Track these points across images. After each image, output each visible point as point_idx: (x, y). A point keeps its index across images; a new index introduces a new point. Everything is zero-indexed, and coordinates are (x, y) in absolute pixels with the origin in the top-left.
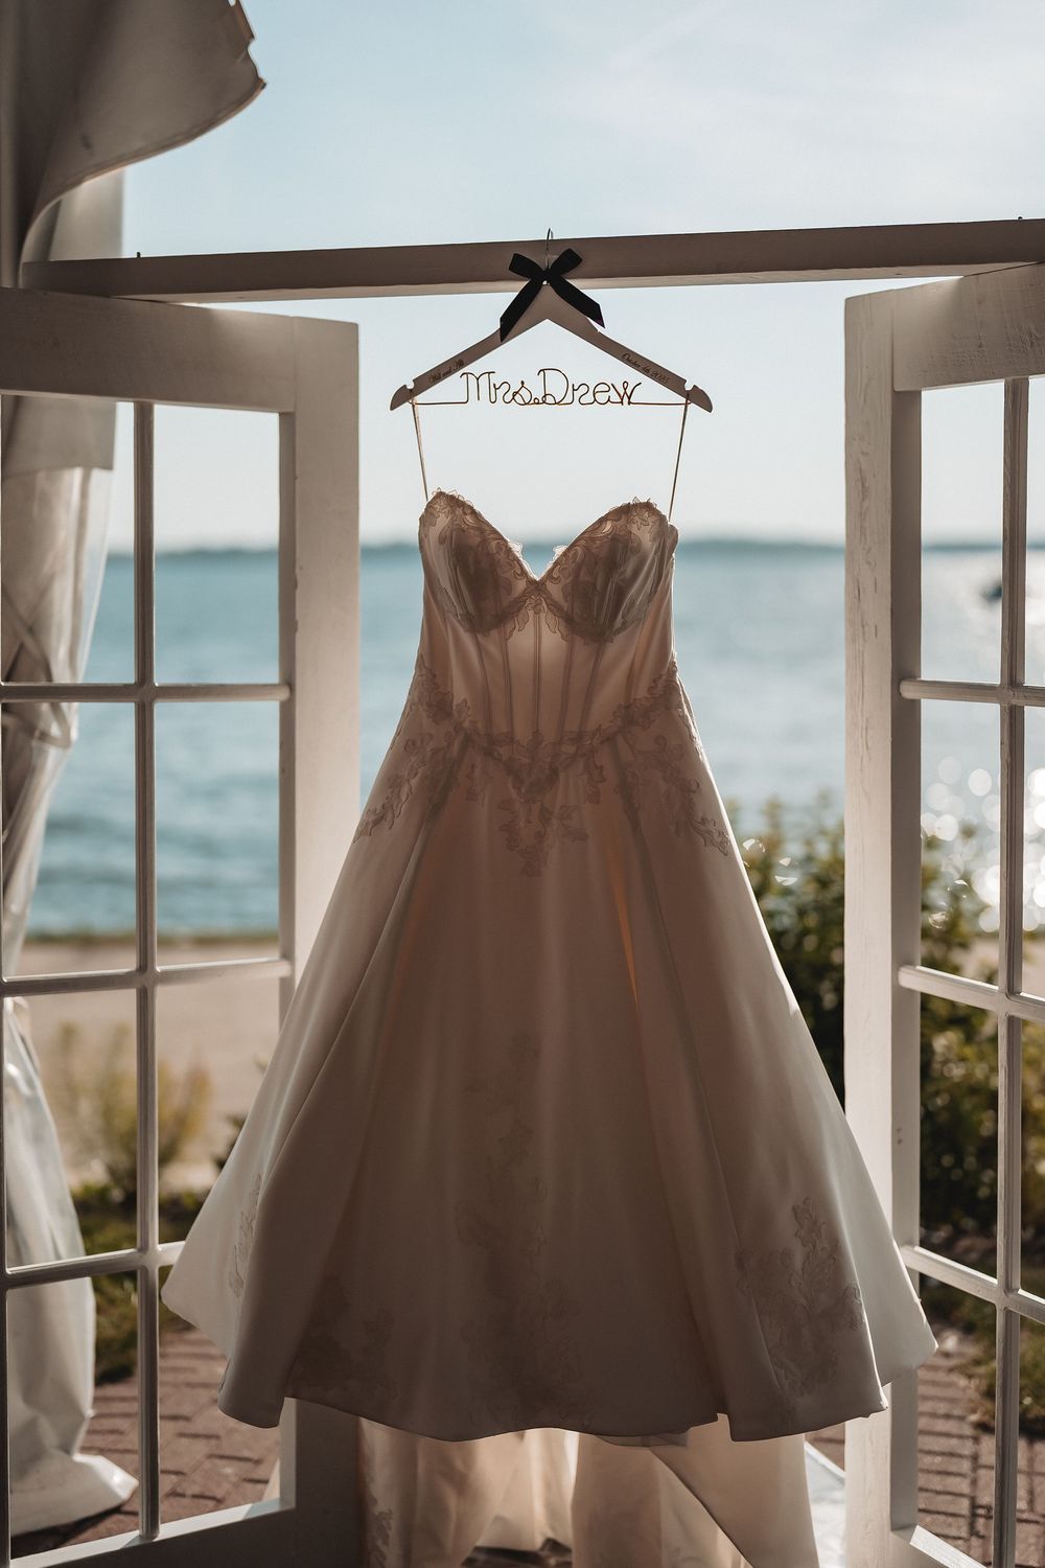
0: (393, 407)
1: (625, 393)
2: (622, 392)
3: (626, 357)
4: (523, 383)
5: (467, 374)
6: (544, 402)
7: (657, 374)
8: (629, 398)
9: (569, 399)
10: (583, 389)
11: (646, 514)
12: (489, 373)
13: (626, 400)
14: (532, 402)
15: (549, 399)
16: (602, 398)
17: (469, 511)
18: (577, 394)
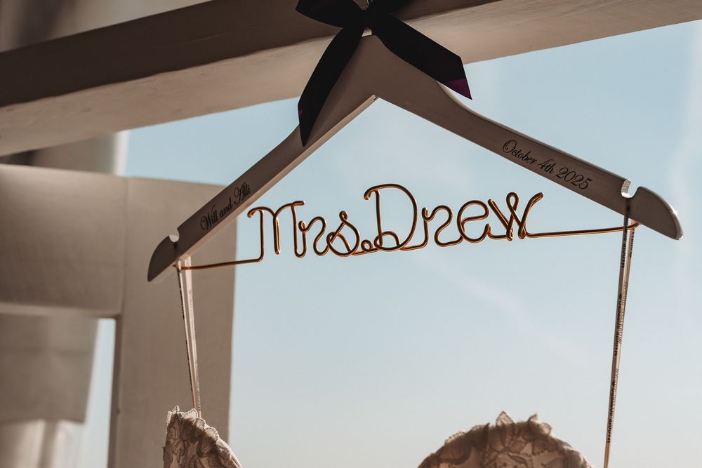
0: (151, 277)
1: (514, 216)
2: (507, 214)
3: (510, 147)
4: (343, 216)
5: (260, 209)
6: (379, 247)
7: (567, 173)
8: (521, 224)
9: (418, 238)
10: (442, 216)
11: (528, 449)
12: (292, 205)
13: (515, 226)
14: (359, 249)
15: (388, 241)
16: (473, 229)
17: (206, 450)
18: (433, 226)
